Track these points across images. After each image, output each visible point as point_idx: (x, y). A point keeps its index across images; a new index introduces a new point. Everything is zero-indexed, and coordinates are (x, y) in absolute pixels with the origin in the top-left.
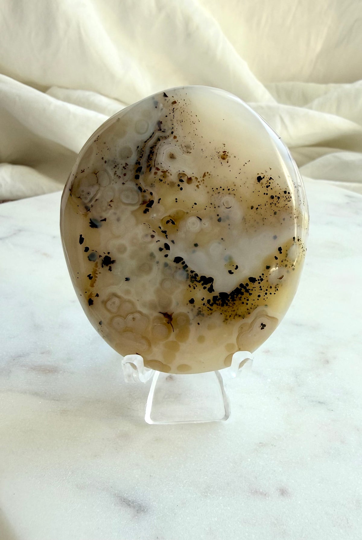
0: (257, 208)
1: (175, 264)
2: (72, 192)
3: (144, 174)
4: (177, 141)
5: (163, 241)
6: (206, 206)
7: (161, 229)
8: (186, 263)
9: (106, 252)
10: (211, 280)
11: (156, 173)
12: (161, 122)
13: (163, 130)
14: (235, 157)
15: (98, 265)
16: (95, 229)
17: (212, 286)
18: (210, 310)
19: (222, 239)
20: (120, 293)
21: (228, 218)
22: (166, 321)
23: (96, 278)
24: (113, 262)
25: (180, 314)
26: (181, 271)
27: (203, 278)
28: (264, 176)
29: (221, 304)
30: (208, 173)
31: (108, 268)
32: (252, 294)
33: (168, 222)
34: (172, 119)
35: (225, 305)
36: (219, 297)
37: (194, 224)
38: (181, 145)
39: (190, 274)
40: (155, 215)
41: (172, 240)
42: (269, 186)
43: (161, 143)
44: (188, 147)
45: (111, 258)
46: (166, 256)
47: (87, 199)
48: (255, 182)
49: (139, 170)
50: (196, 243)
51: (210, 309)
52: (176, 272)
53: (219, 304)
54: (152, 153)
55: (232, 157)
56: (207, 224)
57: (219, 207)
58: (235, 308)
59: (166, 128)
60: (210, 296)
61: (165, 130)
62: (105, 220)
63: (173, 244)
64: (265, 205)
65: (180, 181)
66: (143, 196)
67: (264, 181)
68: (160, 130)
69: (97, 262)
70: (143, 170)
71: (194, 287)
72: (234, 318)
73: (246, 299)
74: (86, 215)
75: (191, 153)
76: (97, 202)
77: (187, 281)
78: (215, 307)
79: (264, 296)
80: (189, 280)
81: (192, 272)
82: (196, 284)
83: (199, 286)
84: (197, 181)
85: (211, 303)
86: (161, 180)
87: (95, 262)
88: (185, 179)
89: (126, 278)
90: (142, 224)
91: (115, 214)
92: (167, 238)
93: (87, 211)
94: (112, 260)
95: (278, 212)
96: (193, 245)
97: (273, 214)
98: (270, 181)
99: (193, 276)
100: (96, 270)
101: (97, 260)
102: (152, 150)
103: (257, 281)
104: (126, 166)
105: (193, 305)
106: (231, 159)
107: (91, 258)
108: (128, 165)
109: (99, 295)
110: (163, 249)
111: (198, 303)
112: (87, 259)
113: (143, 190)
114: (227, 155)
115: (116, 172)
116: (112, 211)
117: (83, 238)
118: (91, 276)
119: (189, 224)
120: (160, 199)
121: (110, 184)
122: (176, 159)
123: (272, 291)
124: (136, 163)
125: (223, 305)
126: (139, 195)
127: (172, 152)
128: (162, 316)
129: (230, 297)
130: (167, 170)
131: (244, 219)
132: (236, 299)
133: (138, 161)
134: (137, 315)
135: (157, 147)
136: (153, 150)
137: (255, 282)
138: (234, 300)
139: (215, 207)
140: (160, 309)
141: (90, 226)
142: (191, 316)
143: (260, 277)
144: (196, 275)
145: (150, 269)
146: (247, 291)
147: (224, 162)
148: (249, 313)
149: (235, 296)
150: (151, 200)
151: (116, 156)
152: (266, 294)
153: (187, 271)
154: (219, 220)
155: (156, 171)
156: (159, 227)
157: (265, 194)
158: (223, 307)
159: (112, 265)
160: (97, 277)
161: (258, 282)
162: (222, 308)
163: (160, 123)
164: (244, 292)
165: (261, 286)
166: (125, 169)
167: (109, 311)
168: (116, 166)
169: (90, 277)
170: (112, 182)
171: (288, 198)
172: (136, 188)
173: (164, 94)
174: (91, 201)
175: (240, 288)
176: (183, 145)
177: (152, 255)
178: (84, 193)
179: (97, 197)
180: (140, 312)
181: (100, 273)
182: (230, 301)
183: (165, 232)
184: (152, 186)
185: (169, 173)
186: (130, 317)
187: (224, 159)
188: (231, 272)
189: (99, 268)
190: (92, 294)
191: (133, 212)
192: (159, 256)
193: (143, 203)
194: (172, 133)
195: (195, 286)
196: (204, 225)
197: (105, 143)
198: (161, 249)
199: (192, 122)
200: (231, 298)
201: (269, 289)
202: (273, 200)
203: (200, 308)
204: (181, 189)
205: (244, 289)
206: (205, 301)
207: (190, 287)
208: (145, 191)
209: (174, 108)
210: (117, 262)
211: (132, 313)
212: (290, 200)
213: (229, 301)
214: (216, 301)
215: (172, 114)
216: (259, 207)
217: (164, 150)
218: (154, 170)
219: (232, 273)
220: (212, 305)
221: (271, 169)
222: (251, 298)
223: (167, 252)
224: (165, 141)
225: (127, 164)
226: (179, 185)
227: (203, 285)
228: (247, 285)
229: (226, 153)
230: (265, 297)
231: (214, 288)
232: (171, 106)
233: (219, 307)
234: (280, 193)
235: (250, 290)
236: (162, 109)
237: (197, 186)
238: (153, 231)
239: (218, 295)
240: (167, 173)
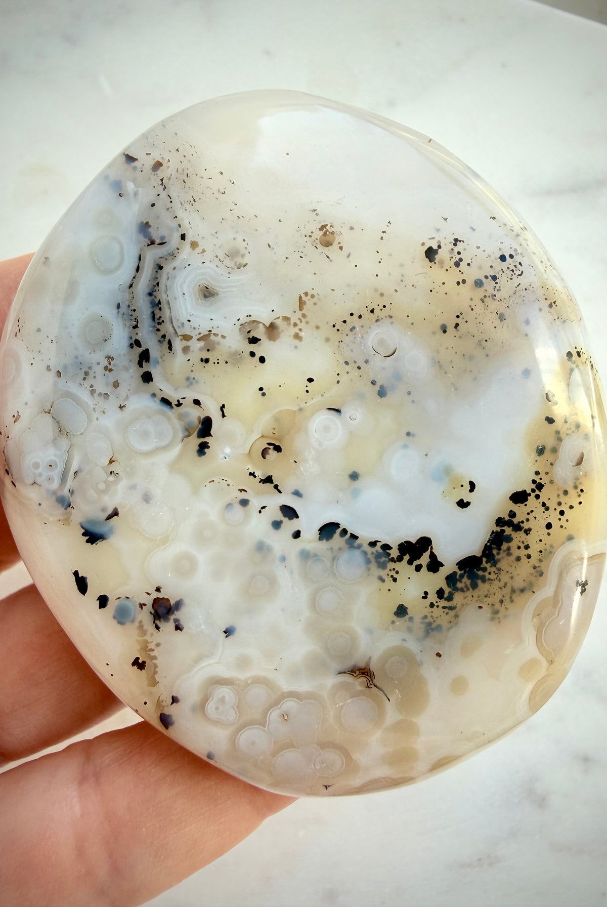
0: (457, 325)
1: (324, 545)
2: (12, 475)
3: (158, 363)
4: (204, 251)
5: (276, 501)
6: (338, 374)
7: (255, 477)
8: (350, 530)
9: (152, 590)
10: (425, 543)
11: (186, 350)
12: (147, 223)
13: (158, 241)
14: (352, 228)
15: (145, 628)
16: (100, 544)
17: (433, 556)
18: (450, 612)
19: (408, 434)
20: (225, 672)
21: (398, 377)
22: (361, 684)
23: (154, 661)
24: (178, 605)
25: (389, 655)
26: (346, 555)
27: (405, 548)
28: (439, 242)
29: (469, 586)
30: (306, 294)
31: (171, 625)
32: (530, 530)
33: (264, 453)
34: (169, 205)
35: (479, 582)
36: (459, 572)
37: (326, 429)
38: (217, 257)
39: (370, 550)
40: (228, 450)
41: (293, 491)
42: (461, 260)
43: (168, 273)
44: (233, 254)
45: (168, 600)
46: (297, 535)
47: (53, 480)
48: (423, 267)
49: (144, 357)
50: (350, 472)
51: (451, 608)
52: (334, 559)
53: (466, 586)
54: (157, 305)
55: (345, 231)
56: (355, 413)
57: (366, 362)
58: (504, 578)
59: (163, 232)
60: (437, 580)
61: (163, 238)
62: (115, 513)
63: (300, 499)
64: (472, 310)
65: (250, 343)
66: (181, 417)
67: (443, 254)
68: (153, 243)
69: (141, 622)
70: (153, 354)
71: (392, 576)
72: (512, 601)
73: (522, 546)
74: (67, 521)
75: (246, 264)
76: (80, 475)
77: (369, 569)
78: (458, 598)
79: (560, 519)
80: (373, 566)
81: (373, 544)
82: (394, 569)
83: (403, 567)
84: (289, 324)
85: (446, 595)
86: (207, 361)
87: (136, 624)
88: (259, 333)
89: (225, 632)
90: (207, 484)
91: (133, 487)
92: (280, 492)
93: (66, 509)
94: (172, 602)
95: (507, 312)
96: (347, 479)
97: (497, 322)
98: (456, 249)
99: (380, 553)
100: (146, 642)
101: (139, 618)
102: (153, 297)
103: (530, 495)
104: (110, 364)
105: (407, 617)
106: (345, 237)
107: (122, 616)
108: (113, 359)
109: (179, 696)
110: (281, 522)
111: (417, 608)
112: (115, 622)
113: (174, 402)
114: (333, 233)
115: (94, 388)
116: (122, 485)
117: (82, 577)
118: (140, 661)
119: (316, 436)
120: (223, 406)
121: (90, 420)
122: (217, 294)
123: (572, 499)
124: (131, 346)
125: (474, 586)
126: (169, 419)
127: (204, 283)
128: (348, 678)
129: (484, 560)
130: (210, 331)
131: (438, 364)
132: (499, 557)
133: (134, 339)
134: (290, 705)
135: (162, 286)
136: (155, 297)
137: (527, 500)
138: (494, 562)
139: (359, 368)
140: (336, 666)
141: (87, 541)
142: (413, 646)
143: (534, 482)
144: (386, 547)
145: (272, 581)
146: (517, 528)
147: (333, 251)
148: (541, 574)
149: (495, 552)
150: (202, 419)
151: (76, 349)
152: (562, 513)
153: (359, 547)
154: (382, 393)
155: (185, 343)
156: (250, 474)
157: (458, 283)
158: (477, 589)
159: (177, 615)
160: (155, 658)
161: (533, 495)
162: (476, 593)
163: (145, 227)
164: (511, 535)
165: (543, 503)
166: (111, 370)
167: (217, 723)
168: (86, 373)
169: (139, 664)
170: (95, 415)
171: (514, 269)
172: (156, 405)
173: (124, 157)
174: (63, 479)
175: (499, 529)
176: (221, 256)
177: (261, 547)
178: (40, 470)
179: (74, 467)
180: (293, 695)
181: (158, 645)
182: (489, 569)
183: (268, 480)
184: (191, 384)
185: (216, 335)
186: (274, 715)
187: (328, 244)
188: (462, 504)
189: (152, 635)
190: (162, 701)
191: (174, 467)
192: (281, 541)
193: (187, 433)
194: (183, 237)
195: (393, 573)
196: (353, 422)
197: (39, 330)
198: (277, 525)
199: (216, 192)
200: (487, 562)
201: (563, 499)
202: (482, 289)
203: (426, 617)
204: (262, 360)
205: (509, 527)
206: (433, 597)
207: (383, 581)
208: (179, 404)
209: (162, 180)
210: (187, 601)
211: (276, 703)
212: (522, 272)
213: (485, 569)
214: (456, 584)
215: (164, 195)
216: (458, 321)
217: (181, 286)
218: (178, 344)
219: (468, 504)
220: (450, 598)
221: (445, 219)
222: (531, 539)
223: (294, 525)
224: (176, 263)
225: (110, 358)
226: (252, 354)
227: (410, 562)
228: (512, 514)
229: (328, 227)
230: (563, 522)
231: (439, 559)
232: (153, 177)
233: (469, 593)
234: (491, 267)
235: (523, 522)
236: (136, 194)
237: (297, 336)
238: (241, 490)
239: (456, 569)
240: (212, 337)
